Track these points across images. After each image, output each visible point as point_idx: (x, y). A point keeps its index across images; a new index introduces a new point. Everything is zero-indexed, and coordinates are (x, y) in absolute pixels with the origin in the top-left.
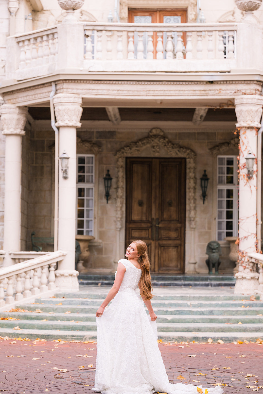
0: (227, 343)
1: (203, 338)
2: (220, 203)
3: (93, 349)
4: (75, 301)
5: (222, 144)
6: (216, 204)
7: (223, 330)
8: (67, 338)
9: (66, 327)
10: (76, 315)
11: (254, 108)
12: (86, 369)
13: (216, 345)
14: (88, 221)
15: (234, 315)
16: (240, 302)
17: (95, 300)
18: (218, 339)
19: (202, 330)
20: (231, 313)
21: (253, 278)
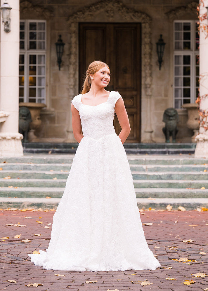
0: (189, 211)
1: (161, 205)
2: (177, 70)
3: (29, 218)
4: (17, 165)
5: (178, 8)
6: (172, 71)
7: (184, 196)
8: (2, 206)
9: (2, 194)
10: (16, 180)
12: (11, 241)
13: (177, 212)
14: (40, 90)
15: (195, 180)
16: (202, 166)
17: (38, 165)
18: (178, 206)
19: (160, 197)
20: (193, 177)
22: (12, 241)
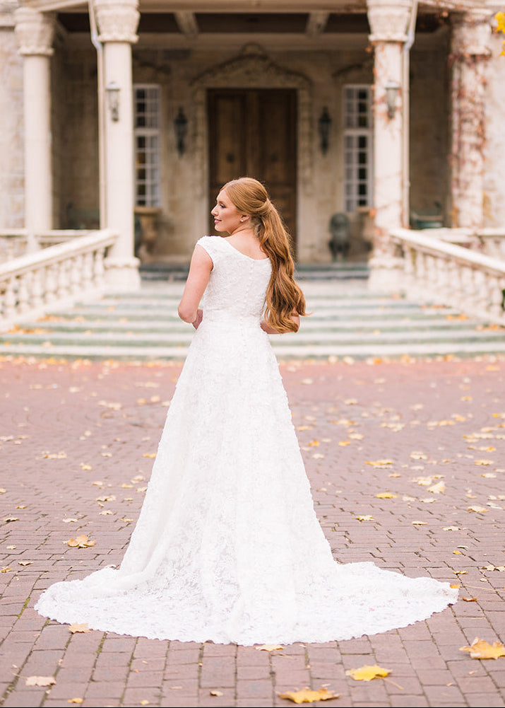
0: (359, 362)
1: (321, 356)
2: (348, 157)
4: (133, 303)
5: (350, 68)
6: (342, 159)
7: (351, 343)
8: (123, 360)
10: (135, 325)
11: (397, 12)
14: (153, 186)
15: (367, 321)
16: (377, 302)
17: (162, 303)
18: (345, 357)
19: (322, 344)
21: (397, 267)
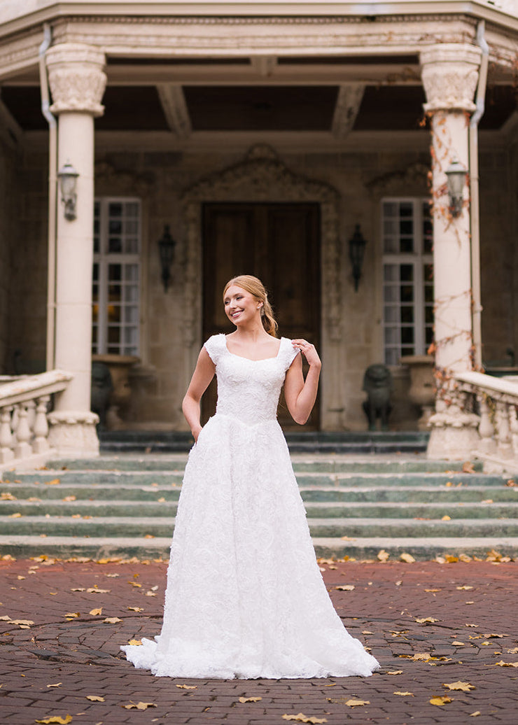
0: (423, 561)
1: (367, 550)
2: (388, 292)
3: (114, 576)
4: (87, 474)
6: (380, 294)
7: (409, 533)
8: (61, 553)
9: (61, 529)
10: (86, 503)
11: (462, 70)
12: (83, 621)
13: (399, 565)
14: (129, 330)
15: (431, 501)
16: (443, 475)
17: (129, 473)
18: (401, 552)
19: (365, 533)
20: (426, 497)
21: (466, 426)
22: (86, 621)
